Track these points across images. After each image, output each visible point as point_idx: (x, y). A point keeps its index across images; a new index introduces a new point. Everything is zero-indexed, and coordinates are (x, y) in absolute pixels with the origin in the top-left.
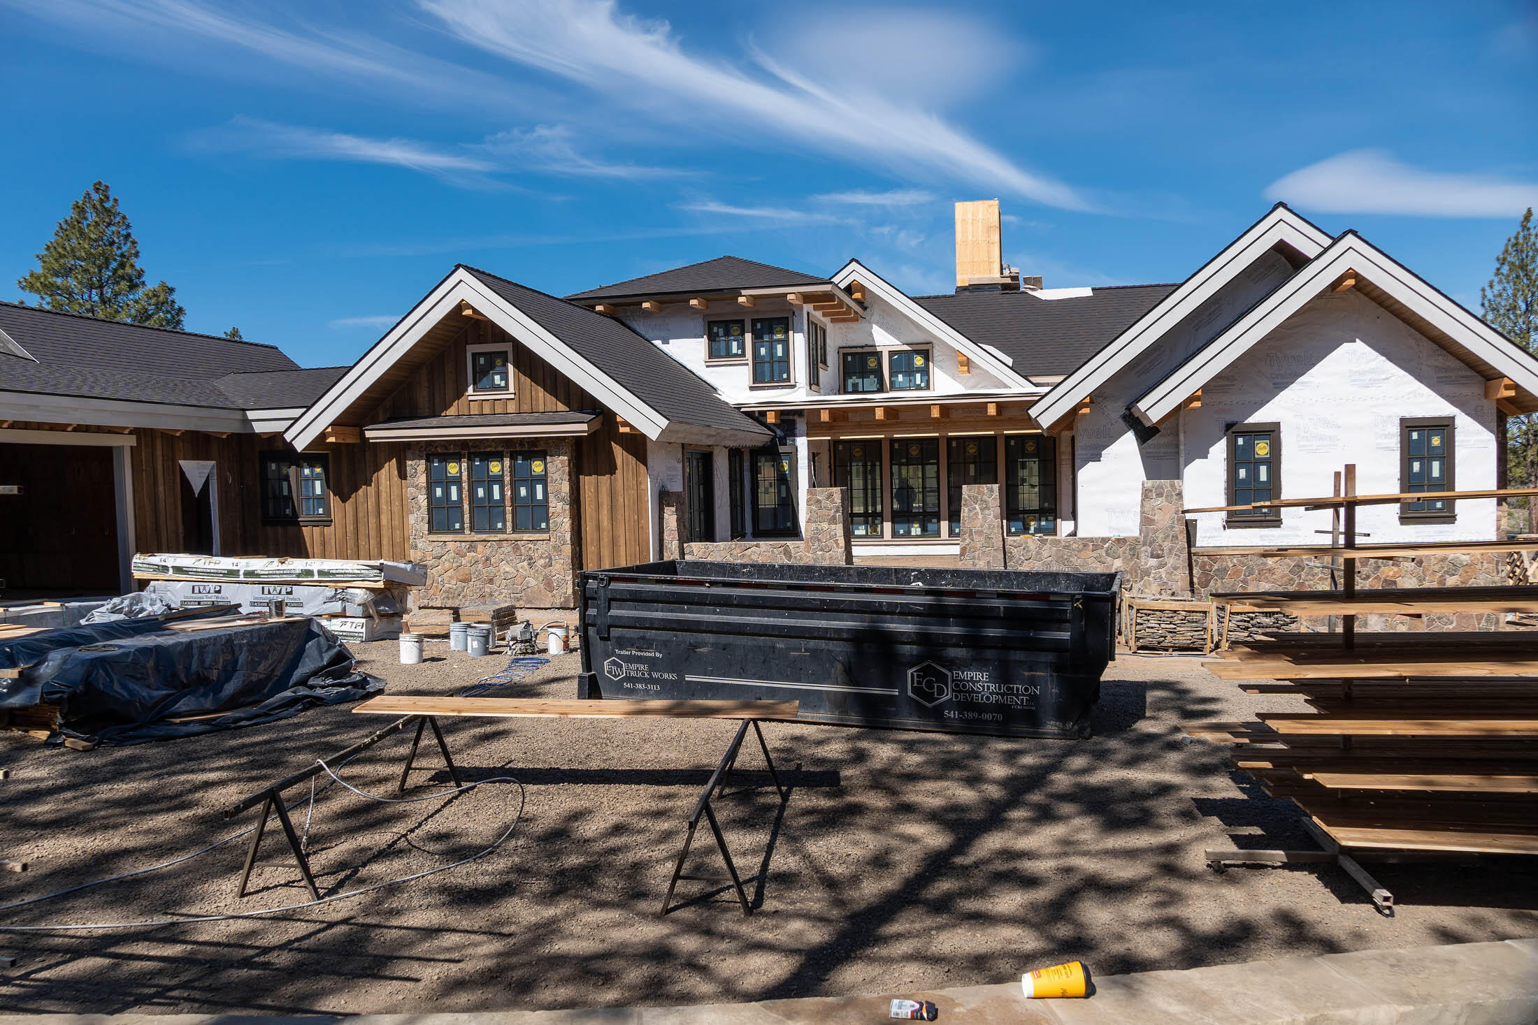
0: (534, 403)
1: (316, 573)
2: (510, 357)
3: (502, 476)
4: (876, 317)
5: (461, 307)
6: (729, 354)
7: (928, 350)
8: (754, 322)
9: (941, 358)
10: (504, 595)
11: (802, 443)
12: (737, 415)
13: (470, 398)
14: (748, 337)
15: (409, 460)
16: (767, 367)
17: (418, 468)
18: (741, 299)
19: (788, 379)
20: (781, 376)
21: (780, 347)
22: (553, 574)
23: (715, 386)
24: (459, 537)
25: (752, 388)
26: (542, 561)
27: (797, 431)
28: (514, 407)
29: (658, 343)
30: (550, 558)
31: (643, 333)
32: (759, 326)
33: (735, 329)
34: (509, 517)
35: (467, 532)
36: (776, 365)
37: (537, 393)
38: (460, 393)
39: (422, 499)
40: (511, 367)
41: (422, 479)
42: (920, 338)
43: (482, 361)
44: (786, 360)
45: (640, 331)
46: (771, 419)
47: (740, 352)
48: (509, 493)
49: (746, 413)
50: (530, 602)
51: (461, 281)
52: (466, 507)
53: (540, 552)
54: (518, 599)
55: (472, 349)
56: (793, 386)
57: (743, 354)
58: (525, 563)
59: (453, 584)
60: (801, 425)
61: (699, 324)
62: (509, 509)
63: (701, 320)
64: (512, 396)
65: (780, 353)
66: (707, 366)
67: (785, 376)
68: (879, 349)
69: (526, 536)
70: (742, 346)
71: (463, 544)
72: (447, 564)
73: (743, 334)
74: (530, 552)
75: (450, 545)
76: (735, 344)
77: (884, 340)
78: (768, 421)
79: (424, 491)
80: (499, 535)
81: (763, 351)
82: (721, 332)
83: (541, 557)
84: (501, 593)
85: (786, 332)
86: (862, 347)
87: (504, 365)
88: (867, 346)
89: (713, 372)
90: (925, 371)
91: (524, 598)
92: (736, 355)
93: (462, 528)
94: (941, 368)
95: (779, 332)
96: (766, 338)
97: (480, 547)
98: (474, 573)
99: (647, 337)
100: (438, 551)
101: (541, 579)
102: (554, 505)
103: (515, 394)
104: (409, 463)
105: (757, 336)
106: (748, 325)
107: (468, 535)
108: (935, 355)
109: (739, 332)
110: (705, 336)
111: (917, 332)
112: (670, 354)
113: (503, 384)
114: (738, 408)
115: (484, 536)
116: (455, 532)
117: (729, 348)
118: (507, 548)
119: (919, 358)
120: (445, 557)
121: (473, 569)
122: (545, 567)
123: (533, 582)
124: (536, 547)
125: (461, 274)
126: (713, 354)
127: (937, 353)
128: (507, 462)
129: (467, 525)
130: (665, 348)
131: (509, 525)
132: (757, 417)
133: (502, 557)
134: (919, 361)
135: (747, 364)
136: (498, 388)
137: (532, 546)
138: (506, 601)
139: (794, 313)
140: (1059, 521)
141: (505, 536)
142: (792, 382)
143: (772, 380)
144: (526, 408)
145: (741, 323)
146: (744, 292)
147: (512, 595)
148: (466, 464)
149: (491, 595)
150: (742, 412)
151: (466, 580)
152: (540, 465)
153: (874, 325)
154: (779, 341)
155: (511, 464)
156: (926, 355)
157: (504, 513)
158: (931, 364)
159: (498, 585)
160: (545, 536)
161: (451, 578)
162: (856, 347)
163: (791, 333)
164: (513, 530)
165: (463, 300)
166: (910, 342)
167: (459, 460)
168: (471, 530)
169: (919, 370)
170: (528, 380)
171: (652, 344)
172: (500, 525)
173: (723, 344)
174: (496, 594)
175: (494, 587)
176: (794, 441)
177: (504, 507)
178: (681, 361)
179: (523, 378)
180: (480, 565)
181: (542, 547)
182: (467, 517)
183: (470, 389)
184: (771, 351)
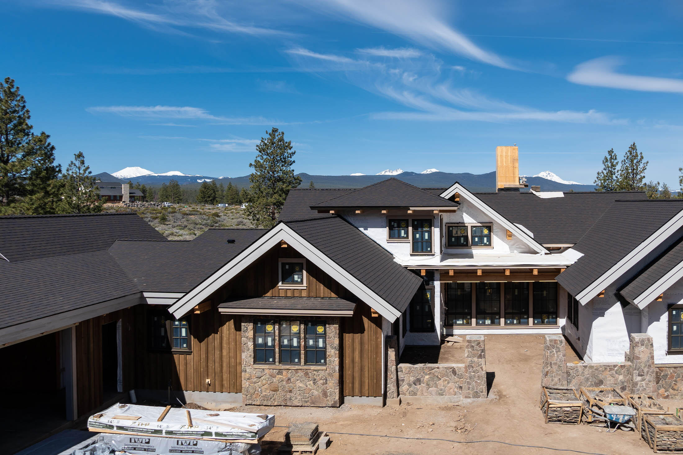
0: (318, 292)
1: (214, 434)
2: (305, 266)
3: (299, 333)
4: (464, 209)
5: (280, 243)
6: (399, 237)
7: (491, 226)
8: (413, 221)
9: (496, 230)
10: (298, 399)
11: (437, 284)
12: (406, 272)
13: (280, 288)
14: (410, 229)
15: (243, 323)
16: (420, 244)
17: (248, 329)
18: (409, 212)
19: (431, 251)
20: (427, 249)
21: (426, 234)
22: (328, 388)
23: (392, 253)
24: (273, 367)
25: (411, 255)
26: (322, 381)
27: (435, 278)
28: (306, 294)
29: (362, 229)
30: (326, 380)
31: (353, 224)
32: (416, 223)
33: (403, 224)
34: (303, 356)
35: (277, 364)
36: (424, 243)
37: (320, 287)
38: (274, 285)
39: (250, 345)
40: (305, 272)
41: (251, 334)
42: (487, 220)
43: (287, 267)
44: (429, 242)
45: (352, 222)
46: (423, 273)
47: (405, 236)
48: (303, 343)
49: (410, 270)
50: (314, 403)
51: (282, 229)
52: (277, 350)
53: (320, 376)
54: (306, 402)
55: (281, 261)
56: (433, 255)
57: (407, 237)
58: (311, 382)
59: (268, 393)
60: (437, 275)
61: (384, 221)
62: (303, 352)
63: (385, 218)
64: (305, 288)
65: (426, 237)
66: (388, 243)
67: (429, 249)
68: (466, 225)
69: (313, 368)
70: (407, 233)
71: (275, 370)
72: (264, 382)
73: (407, 227)
74: (315, 376)
75: (267, 371)
76: (403, 232)
77: (468, 220)
78: (422, 274)
79: (252, 340)
80: (296, 366)
81: (418, 236)
82: (396, 225)
83: (321, 379)
84: (296, 398)
85: (430, 227)
86: (458, 223)
87: (301, 271)
88: (460, 223)
89: (390, 246)
90: (489, 237)
91: (310, 401)
92: (403, 237)
93: (274, 361)
94: (497, 235)
95: (426, 227)
96: (420, 229)
97: (284, 372)
98: (281, 387)
99: (355, 225)
100: (259, 374)
101: (320, 391)
102: (329, 351)
103: (307, 287)
104: (243, 324)
105: (415, 228)
106: (410, 222)
107: (278, 366)
108: (494, 229)
109: (405, 226)
110: (388, 228)
111: (485, 217)
112: (368, 235)
113: (299, 280)
114: (406, 267)
115: (288, 367)
116: (270, 364)
117: (399, 234)
118: (301, 373)
119: (486, 230)
120: (263, 377)
121: (280, 385)
122: (323, 385)
123: (316, 393)
124: (318, 373)
125: (282, 226)
126: (391, 236)
127: (495, 228)
128: (302, 326)
129: (277, 360)
130: (365, 232)
131: (303, 361)
132: (416, 272)
133: (298, 378)
134: (486, 232)
135: (409, 242)
136: (297, 282)
137: (316, 373)
138: (299, 403)
139: (434, 217)
140: (558, 319)
141: (300, 367)
142: (433, 253)
143: (422, 251)
144: (313, 294)
145: (407, 221)
146: (411, 208)
147: (303, 400)
148: (278, 326)
149: (290, 399)
150: (408, 269)
151: (276, 390)
152: (321, 328)
153: (464, 213)
154: (426, 231)
155: (305, 327)
156: (490, 229)
157: (300, 354)
158: (492, 233)
159: (294, 394)
160: (324, 368)
161: (267, 389)
162: (455, 223)
163: (433, 228)
164: (305, 364)
165: (282, 240)
166: (481, 222)
167: (274, 324)
168: (280, 363)
169: (486, 236)
170: (315, 280)
171: (359, 230)
172: (296, 360)
173: (396, 232)
174: (293, 399)
175: (292, 394)
176: (433, 283)
177: (300, 350)
178: (373, 239)
179: (311, 278)
180: (284, 383)
181: (322, 374)
182: (277, 355)
183: (280, 284)
184: (422, 236)
